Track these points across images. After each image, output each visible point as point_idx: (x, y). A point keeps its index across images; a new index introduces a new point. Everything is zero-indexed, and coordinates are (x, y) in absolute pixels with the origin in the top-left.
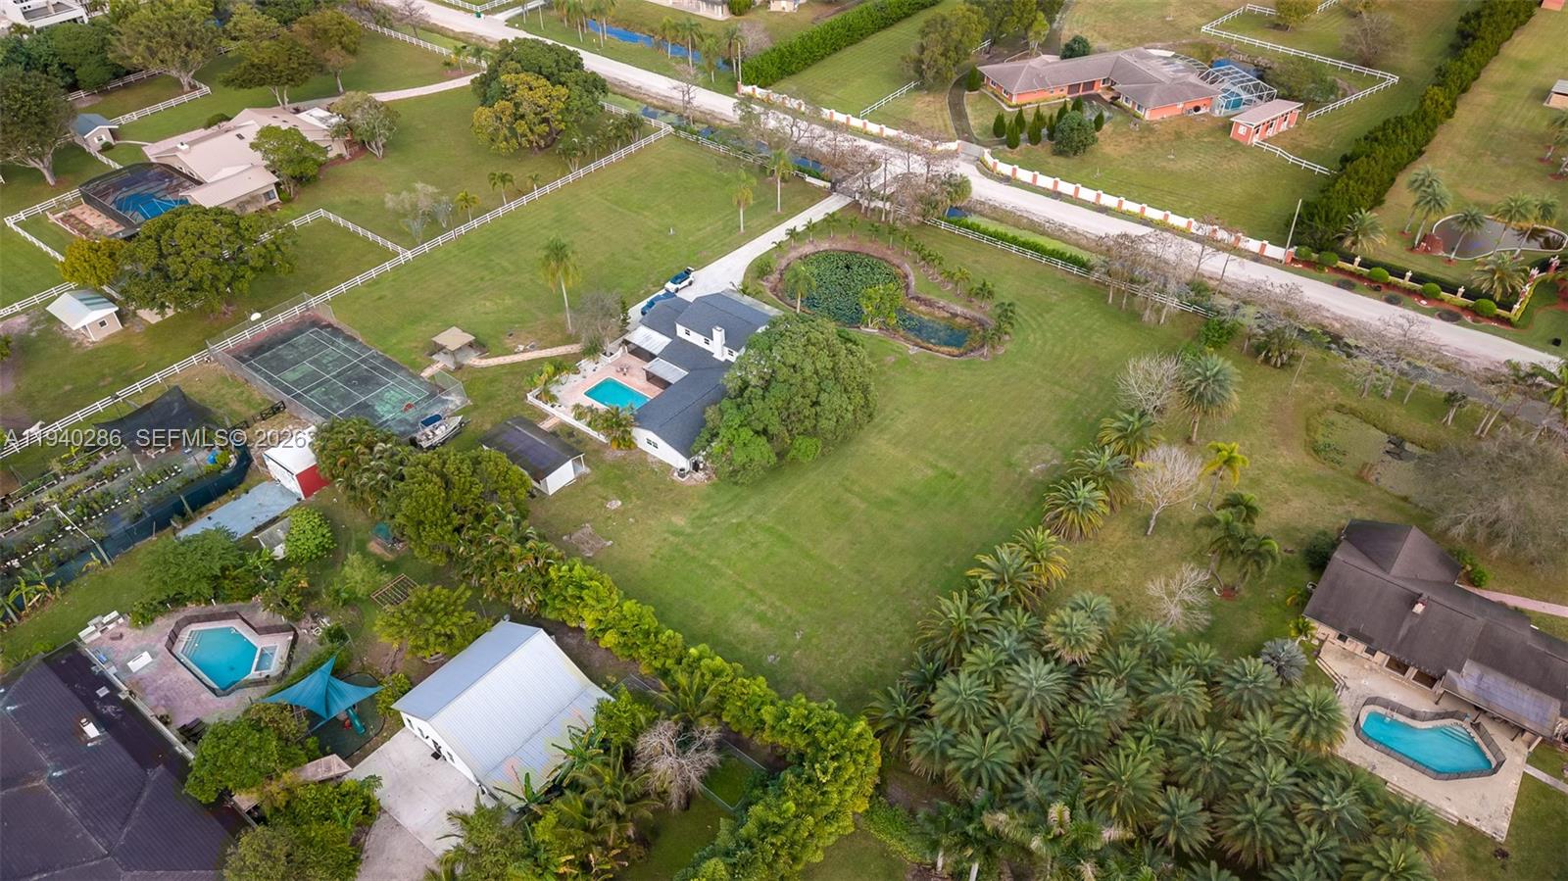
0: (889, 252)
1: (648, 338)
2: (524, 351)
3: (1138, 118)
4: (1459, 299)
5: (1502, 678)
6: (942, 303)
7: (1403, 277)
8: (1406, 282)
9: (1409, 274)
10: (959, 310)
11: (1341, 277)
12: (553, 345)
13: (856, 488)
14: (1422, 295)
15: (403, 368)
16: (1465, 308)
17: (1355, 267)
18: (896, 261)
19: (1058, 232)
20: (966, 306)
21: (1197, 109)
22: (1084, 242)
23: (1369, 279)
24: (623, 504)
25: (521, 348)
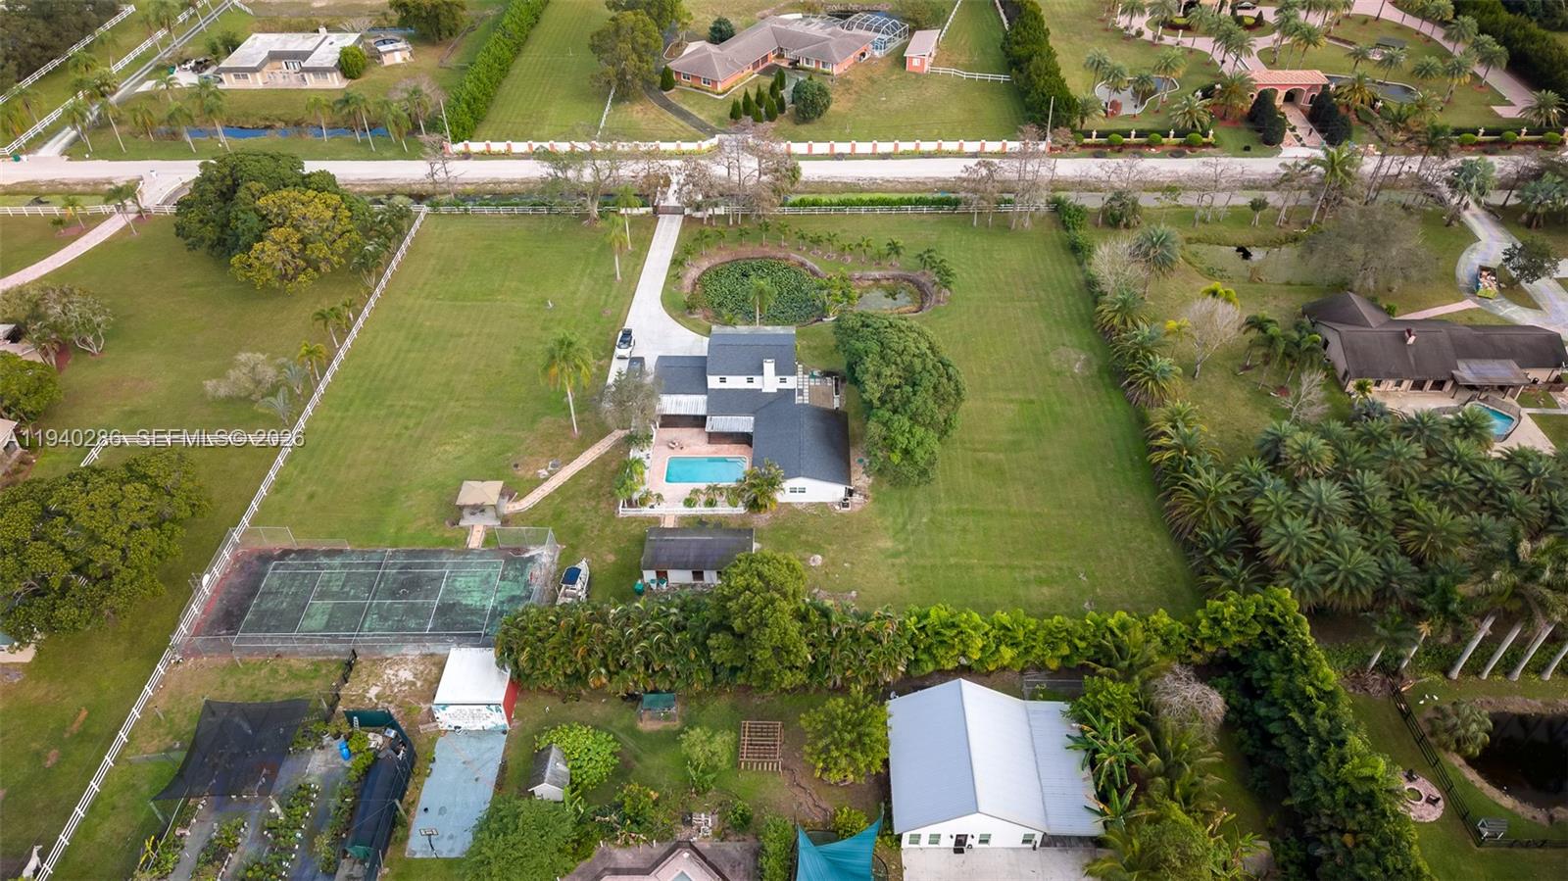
0: (767, 249)
1: (678, 404)
2: (552, 474)
3: (828, 74)
4: (1172, 140)
5: (1477, 361)
6: (857, 275)
7: (1129, 136)
8: (1133, 139)
9: (1133, 133)
10: (877, 274)
11: (1090, 150)
12: (574, 456)
13: (978, 446)
14: (1149, 145)
15: (441, 551)
16: (1180, 145)
17: (1094, 140)
18: (781, 255)
19: (874, 185)
20: (880, 269)
21: (863, 55)
22: (900, 186)
23: (1110, 145)
24: (823, 556)
25: (543, 473)
